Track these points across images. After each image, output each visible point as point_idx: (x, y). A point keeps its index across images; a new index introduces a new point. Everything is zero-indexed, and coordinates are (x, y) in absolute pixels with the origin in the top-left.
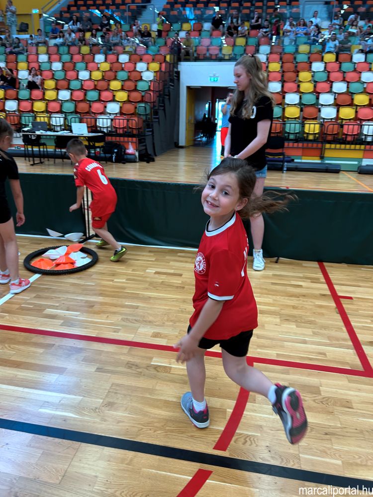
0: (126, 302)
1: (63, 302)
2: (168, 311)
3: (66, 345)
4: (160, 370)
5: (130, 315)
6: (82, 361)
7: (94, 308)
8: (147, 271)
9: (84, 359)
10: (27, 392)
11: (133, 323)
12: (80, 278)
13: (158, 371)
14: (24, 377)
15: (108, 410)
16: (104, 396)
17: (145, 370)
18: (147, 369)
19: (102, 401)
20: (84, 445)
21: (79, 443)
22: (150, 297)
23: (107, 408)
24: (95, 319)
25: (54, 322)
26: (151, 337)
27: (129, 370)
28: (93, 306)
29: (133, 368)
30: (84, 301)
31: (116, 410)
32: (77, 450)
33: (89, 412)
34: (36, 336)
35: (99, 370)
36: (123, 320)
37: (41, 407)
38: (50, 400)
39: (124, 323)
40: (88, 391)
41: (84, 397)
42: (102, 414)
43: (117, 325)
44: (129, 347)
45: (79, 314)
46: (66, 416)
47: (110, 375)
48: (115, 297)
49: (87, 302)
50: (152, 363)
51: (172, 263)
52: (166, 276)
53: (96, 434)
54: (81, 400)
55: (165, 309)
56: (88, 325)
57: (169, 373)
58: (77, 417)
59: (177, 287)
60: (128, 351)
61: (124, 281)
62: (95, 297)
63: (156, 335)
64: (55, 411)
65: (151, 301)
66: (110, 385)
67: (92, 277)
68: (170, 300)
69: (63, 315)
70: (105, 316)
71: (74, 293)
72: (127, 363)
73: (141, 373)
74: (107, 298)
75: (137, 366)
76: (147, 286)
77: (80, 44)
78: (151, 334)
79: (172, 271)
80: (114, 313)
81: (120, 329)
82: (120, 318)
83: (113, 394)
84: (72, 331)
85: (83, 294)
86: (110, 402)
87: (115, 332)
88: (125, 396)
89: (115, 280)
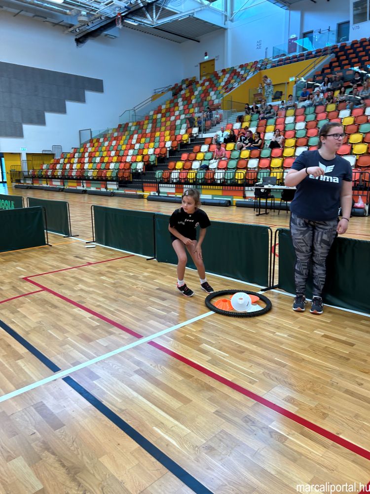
0: (276, 357)
1: (220, 341)
2: (315, 379)
3: (202, 380)
4: (274, 436)
5: (273, 371)
6: (207, 399)
7: (243, 354)
8: (315, 331)
9: (210, 398)
10: (153, 409)
11: (273, 380)
12: (246, 324)
13: (272, 437)
14: (157, 396)
15: (206, 453)
16: (209, 438)
17: (260, 430)
18: (262, 430)
19: (205, 442)
20: (170, 473)
21: (168, 470)
22: (303, 359)
23: (205, 451)
24: (239, 365)
25: (203, 357)
26: (283, 400)
27: (244, 424)
28: (243, 352)
29: (249, 424)
30: (238, 346)
31: (213, 456)
32: (163, 475)
33: (189, 447)
34: (184, 365)
35: (217, 413)
36: (264, 374)
37: (157, 426)
38: (165, 422)
39: (263, 377)
40: (199, 428)
41: (193, 431)
42: (198, 454)
43: (256, 377)
44: (255, 402)
45: (227, 356)
46: (170, 442)
47: (224, 421)
48: (268, 350)
49: (240, 346)
50: (270, 426)
51: (348, 330)
52: (334, 341)
53: (184, 469)
54: (188, 434)
55: (313, 376)
56: (229, 369)
57: (282, 443)
58: (178, 447)
59: (341, 357)
60: (253, 406)
61: (286, 336)
62: (249, 344)
63: (289, 400)
64: (164, 433)
65: (303, 364)
66: (220, 431)
67: (257, 325)
68: (324, 368)
69: (213, 352)
70: (249, 364)
71: (233, 335)
72: (246, 417)
73: (254, 431)
74: (259, 349)
75: (253, 422)
76: (306, 346)
77: (328, 102)
78: (284, 396)
79: (344, 338)
80: (259, 365)
81: (256, 382)
82: (262, 370)
83: (218, 440)
84: (213, 369)
85: (240, 339)
86: (211, 447)
87: (250, 382)
88: (228, 446)
89: (277, 333)
